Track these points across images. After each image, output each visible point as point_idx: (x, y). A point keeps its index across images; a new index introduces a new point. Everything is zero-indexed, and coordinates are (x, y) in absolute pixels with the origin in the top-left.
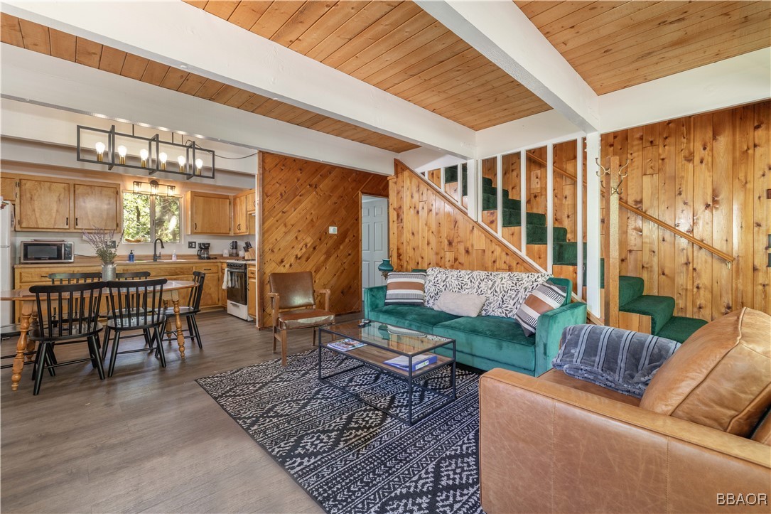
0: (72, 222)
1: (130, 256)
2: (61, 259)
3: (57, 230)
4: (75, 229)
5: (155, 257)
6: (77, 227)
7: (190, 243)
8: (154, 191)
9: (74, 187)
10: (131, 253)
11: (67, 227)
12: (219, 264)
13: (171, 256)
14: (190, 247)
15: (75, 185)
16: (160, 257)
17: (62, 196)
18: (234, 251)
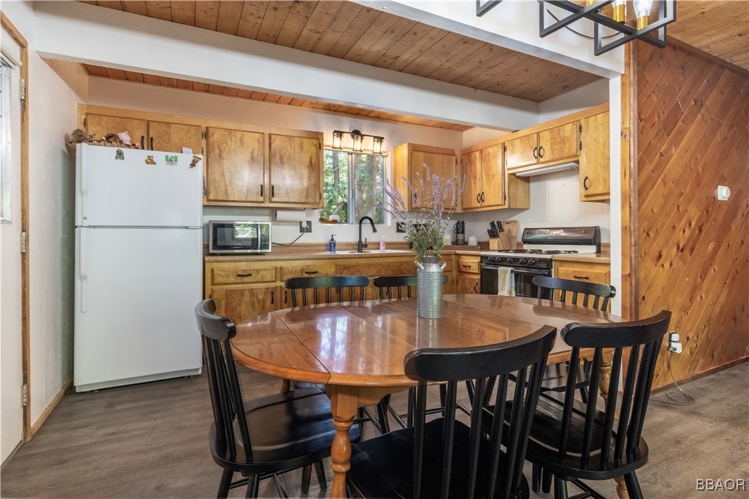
0: (267, 191)
1: (330, 244)
2: (257, 248)
3: (249, 204)
4: (271, 202)
5: (361, 246)
6: (273, 199)
7: (398, 225)
8: (358, 145)
9: (270, 139)
10: (332, 240)
11: (261, 199)
12: (453, 257)
13: (379, 244)
14: (399, 231)
15: (270, 135)
16: (366, 246)
17: (256, 152)
18: (460, 236)
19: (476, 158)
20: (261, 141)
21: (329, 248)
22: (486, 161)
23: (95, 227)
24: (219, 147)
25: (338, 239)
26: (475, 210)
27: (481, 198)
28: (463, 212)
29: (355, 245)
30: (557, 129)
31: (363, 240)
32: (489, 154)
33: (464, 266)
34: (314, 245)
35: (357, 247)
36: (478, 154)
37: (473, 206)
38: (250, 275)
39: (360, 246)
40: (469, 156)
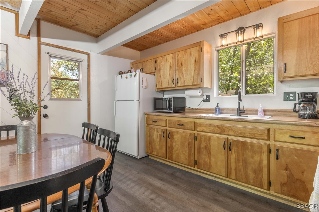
0: (176, 81)
1: (216, 109)
2: (168, 110)
6: (178, 85)
7: (287, 94)
9: (177, 54)
10: (217, 107)
11: (173, 86)
16: (243, 111)
17: (171, 63)
20: (173, 57)
23: (120, 101)
24: (159, 65)
25: (222, 106)
31: (241, 107)
38: (157, 122)
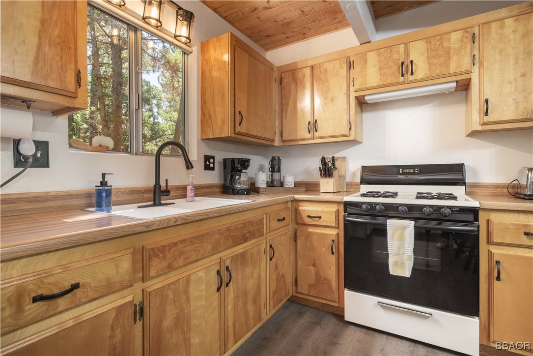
5: (159, 193)
7: (205, 159)
10: (103, 183)
12: (290, 205)
14: (207, 168)
16: (167, 192)
18: (276, 176)
19: (304, 76)
21: (94, 200)
22: (321, 79)
25: (114, 182)
26: (301, 143)
27: (313, 126)
28: (282, 144)
29: (147, 191)
30: (438, 37)
32: (326, 71)
33: (309, 217)
34: (57, 197)
35: (152, 195)
36: (308, 72)
37: (299, 137)
39: (157, 192)
40: (294, 74)
